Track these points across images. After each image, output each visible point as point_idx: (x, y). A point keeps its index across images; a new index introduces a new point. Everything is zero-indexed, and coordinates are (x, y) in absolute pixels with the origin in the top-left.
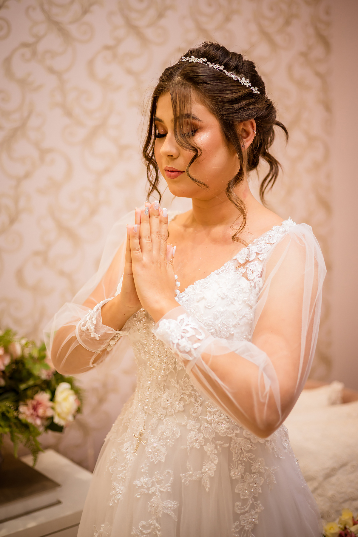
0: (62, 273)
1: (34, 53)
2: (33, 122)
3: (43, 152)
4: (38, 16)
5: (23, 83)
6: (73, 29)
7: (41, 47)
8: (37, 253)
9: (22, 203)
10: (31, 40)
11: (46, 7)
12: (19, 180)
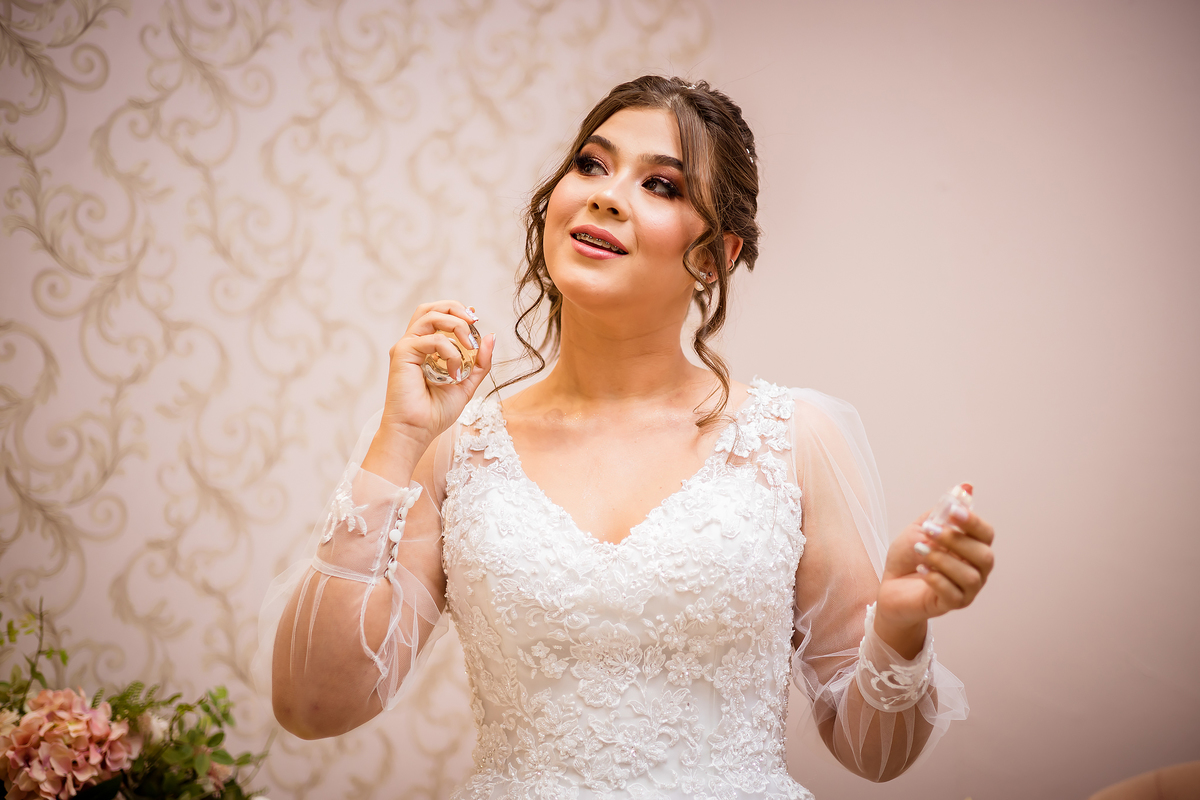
0: (207, 589)
1: (155, 123)
2: (150, 264)
3: (172, 329)
4: (164, 46)
5: (131, 182)
6: (233, 78)
7: (168, 111)
8: (155, 545)
9: (126, 437)
10: (149, 95)
11: (180, 30)
12: (121, 385)
